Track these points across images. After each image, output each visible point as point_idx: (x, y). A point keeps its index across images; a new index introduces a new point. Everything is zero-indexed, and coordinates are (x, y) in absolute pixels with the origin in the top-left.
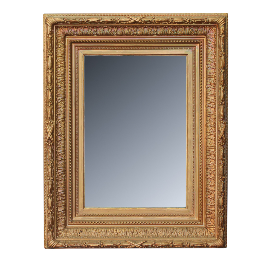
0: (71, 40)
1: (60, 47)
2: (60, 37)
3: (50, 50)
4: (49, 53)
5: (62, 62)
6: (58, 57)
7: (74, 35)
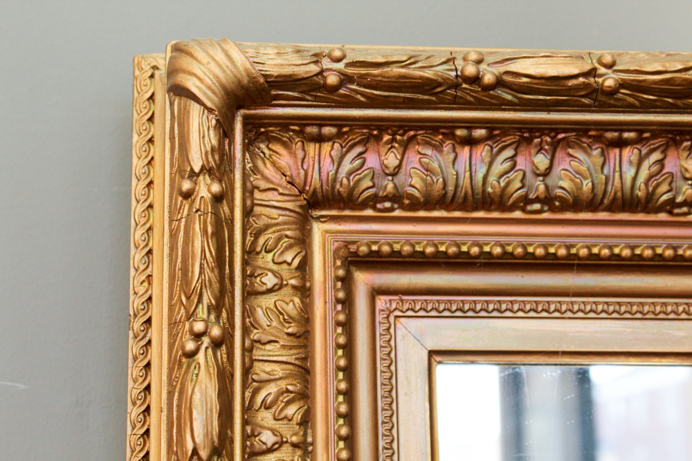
0: (347, 244)
1: (270, 291)
2: (274, 213)
3: (208, 298)
4: (199, 327)
5: (290, 410)
6: (258, 367)
7: (373, 201)
